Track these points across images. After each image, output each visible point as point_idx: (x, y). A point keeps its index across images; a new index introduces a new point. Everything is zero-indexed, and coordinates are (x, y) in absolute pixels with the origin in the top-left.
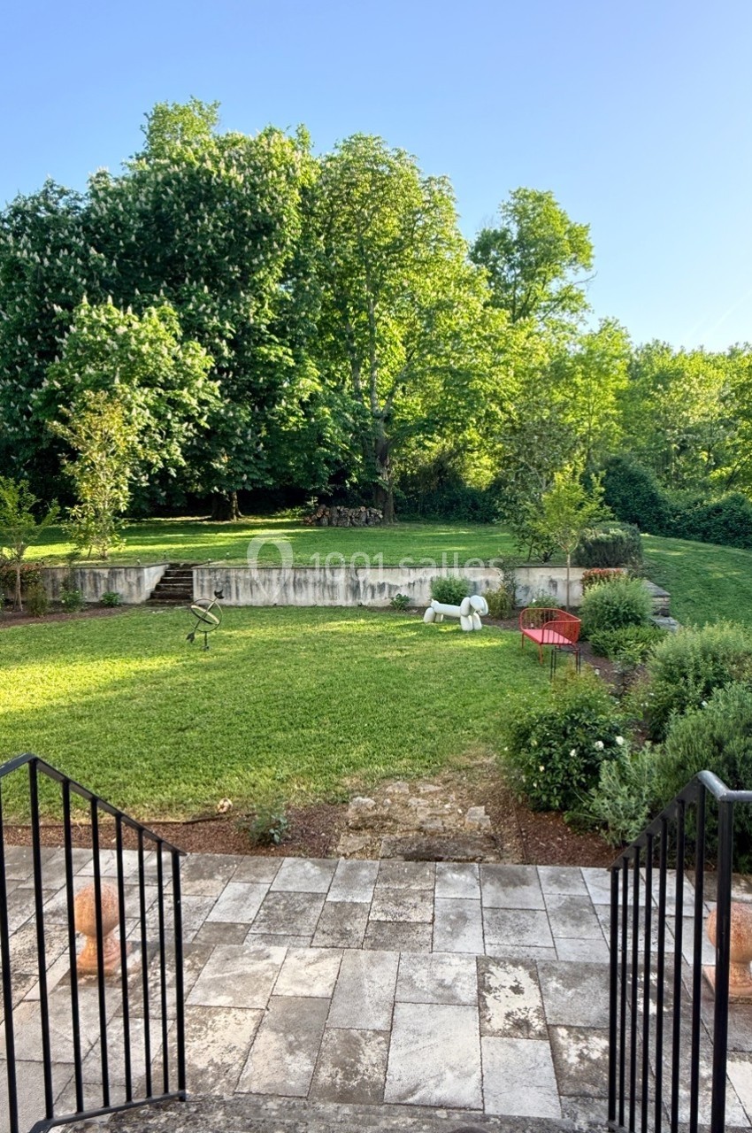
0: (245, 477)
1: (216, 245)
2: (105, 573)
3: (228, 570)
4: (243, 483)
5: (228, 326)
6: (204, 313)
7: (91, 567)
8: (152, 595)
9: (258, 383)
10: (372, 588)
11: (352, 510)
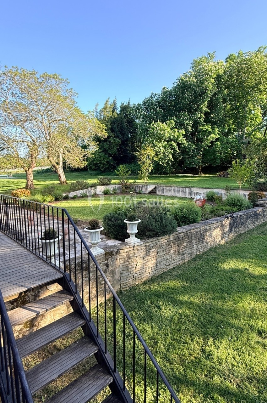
1: (188, 101)
2: (141, 186)
3: (163, 187)
5: (190, 122)
6: (185, 120)
7: (138, 184)
8: (150, 192)
10: (195, 193)
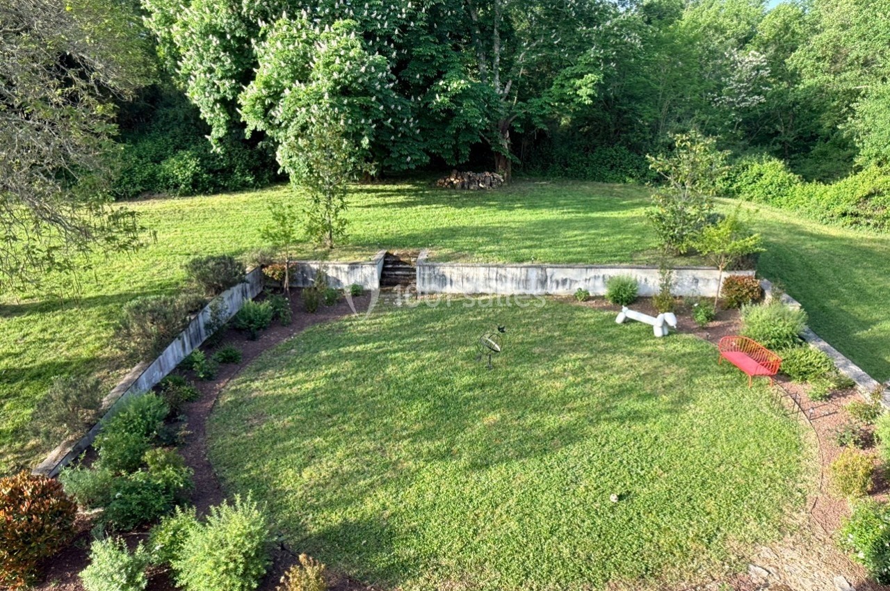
0: (409, 159)
3: (444, 266)
4: (408, 163)
8: (381, 283)
9: (416, 79)
10: (557, 282)
11: (478, 175)
